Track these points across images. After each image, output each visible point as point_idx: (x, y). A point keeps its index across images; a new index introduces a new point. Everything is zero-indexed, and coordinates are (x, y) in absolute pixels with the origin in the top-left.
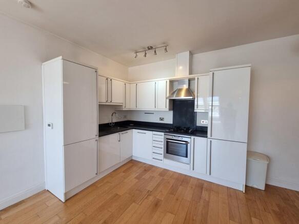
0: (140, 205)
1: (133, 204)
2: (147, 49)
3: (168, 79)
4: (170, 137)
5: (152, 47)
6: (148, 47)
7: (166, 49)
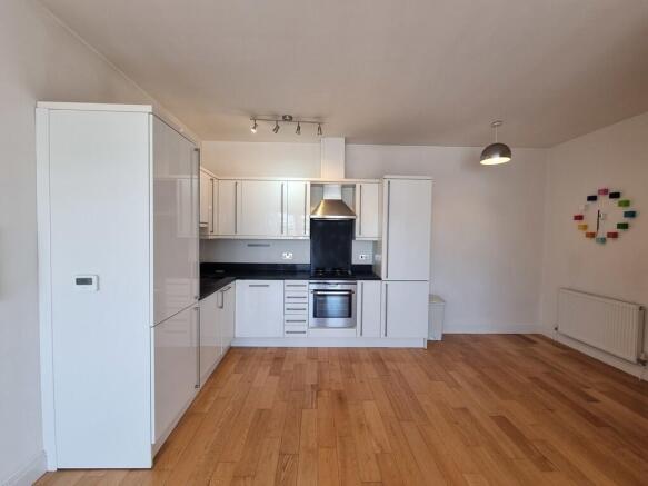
0: (317, 408)
1: (305, 412)
2: (281, 118)
3: (307, 180)
4: (322, 287)
5: (291, 117)
6: (284, 117)
7: (320, 129)
